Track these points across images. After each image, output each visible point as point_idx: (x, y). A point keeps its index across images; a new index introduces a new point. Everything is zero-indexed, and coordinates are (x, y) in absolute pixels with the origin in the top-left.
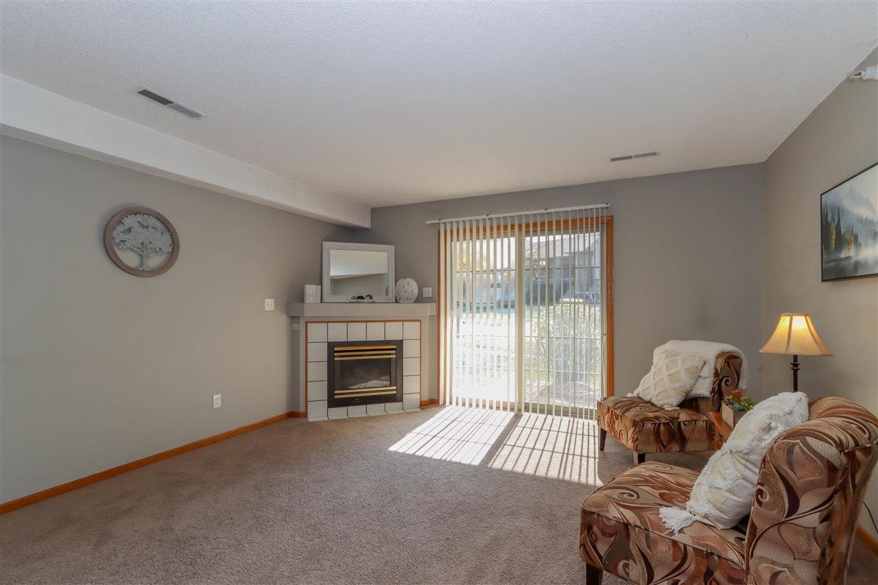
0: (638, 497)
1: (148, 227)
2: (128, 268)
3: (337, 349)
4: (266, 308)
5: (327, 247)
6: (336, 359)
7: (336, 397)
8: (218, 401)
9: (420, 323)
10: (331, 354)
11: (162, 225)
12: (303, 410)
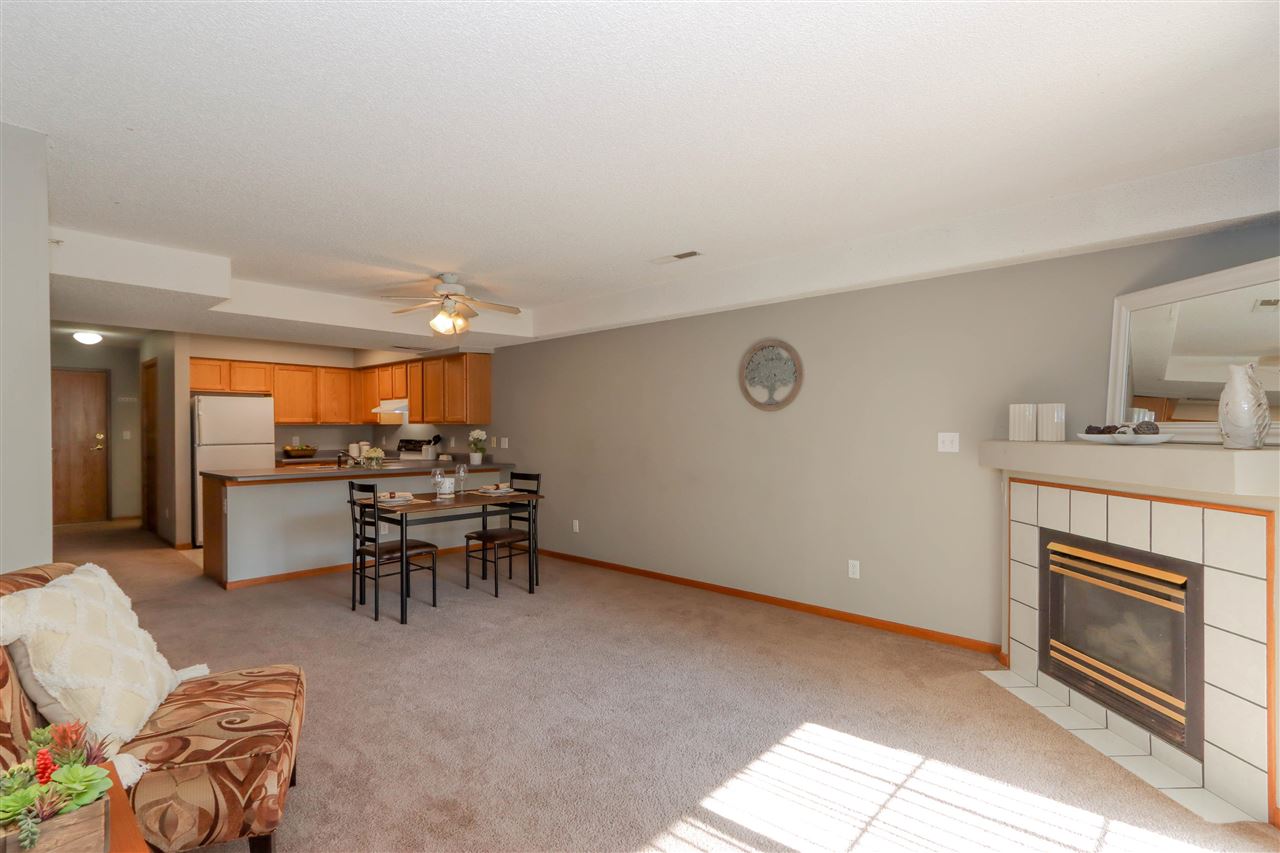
0: (219, 724)
1: (772, 359)
2: (757, 404)
3: (1053, 546)
4: (941, 448)
5: (1123, 309)
6: (1052, 568)
7: (1053, 653)
8: (854, 569)
9: (1267, 521)
10: (1044, 553)
11: (785, 354)
12: (1004, 650)
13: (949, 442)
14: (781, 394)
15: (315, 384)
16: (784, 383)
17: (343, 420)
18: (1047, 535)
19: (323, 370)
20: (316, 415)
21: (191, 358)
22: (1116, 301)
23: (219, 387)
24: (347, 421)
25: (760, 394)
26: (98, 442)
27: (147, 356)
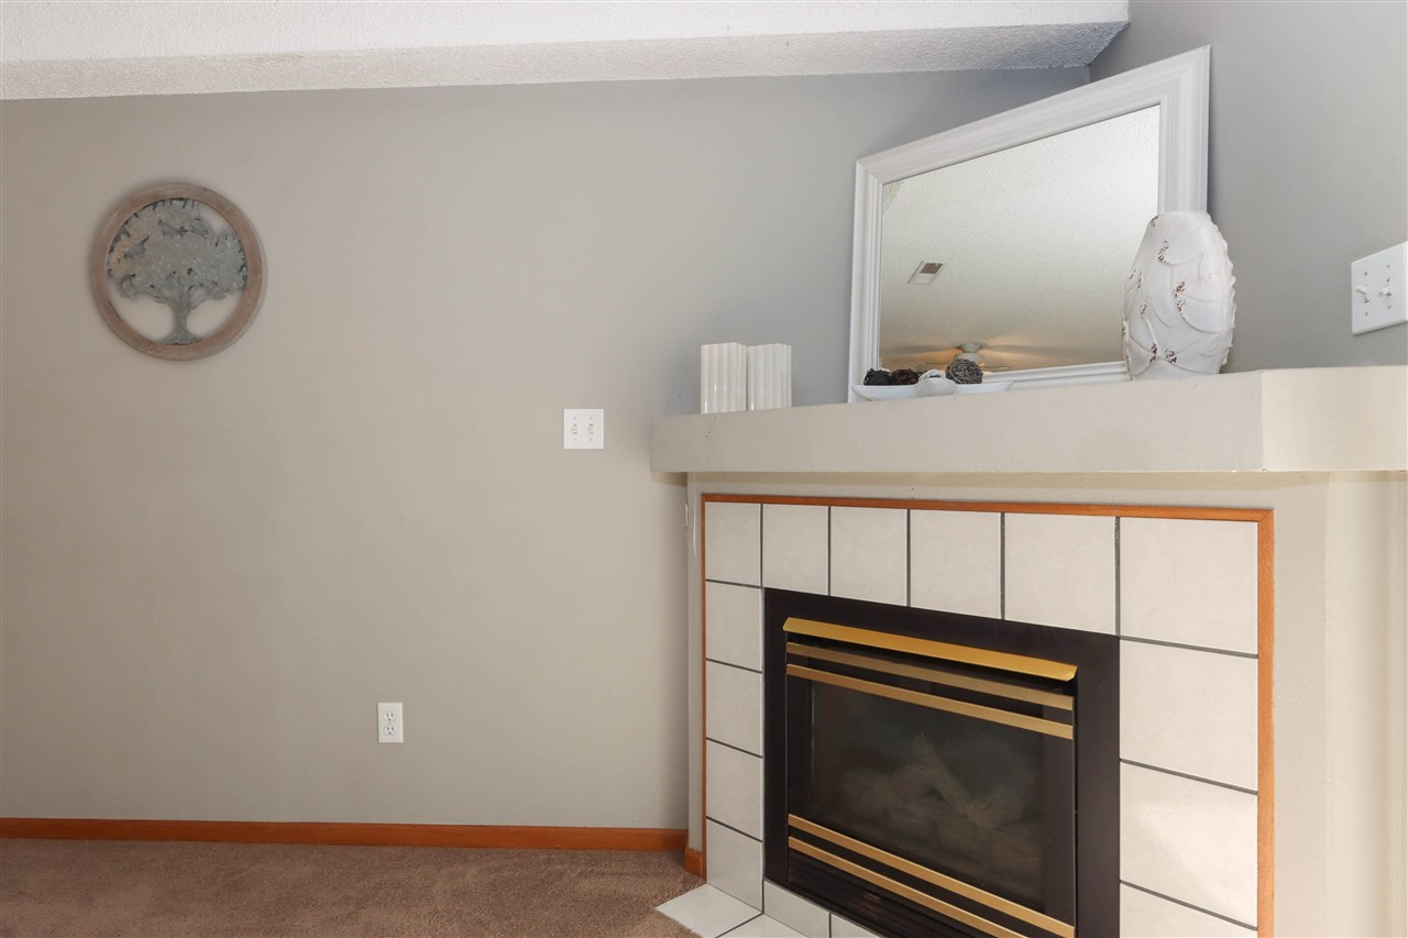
1: (182, 231)
2: (140, 343)
3: (792, 625)
4: (570, 442)
5: (871, 177)
6: (793, 669)
7: (795, 843)
8: (392, 722)
9: (1260, 530)
10: (775, 640)
11: (216, 222)
12: (694, 842)
13: (584, 429)
14: (207, 317)
16: (216, 291)
18: (780, 604)
22: (858, 165)
25: (153, 319)
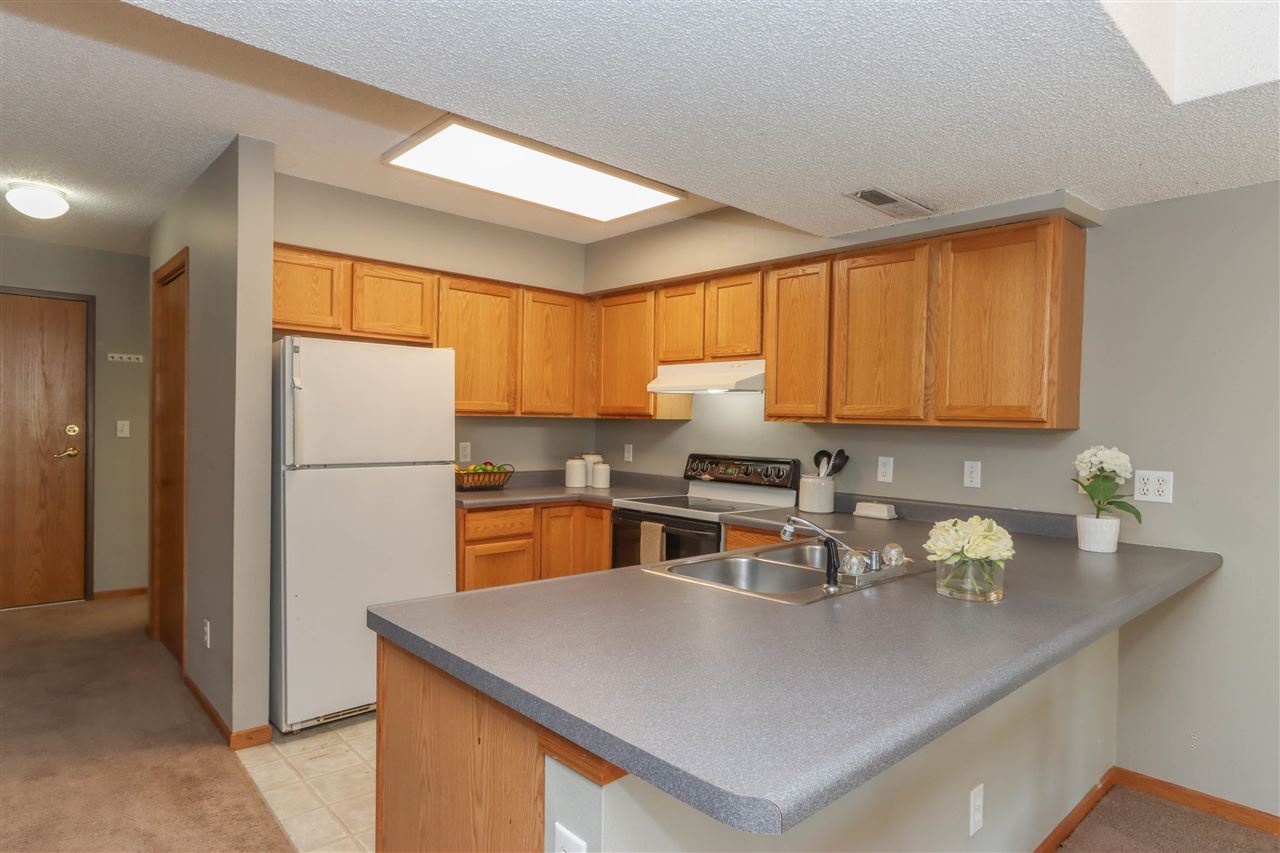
15: (515, 323)
17: (560, 406)
19: (529, 295)
20: (514, 395)
21: (278, 245)
23: (329, 321)
24: (569, 410)
26: (69, 441)
27: (164, 254)
